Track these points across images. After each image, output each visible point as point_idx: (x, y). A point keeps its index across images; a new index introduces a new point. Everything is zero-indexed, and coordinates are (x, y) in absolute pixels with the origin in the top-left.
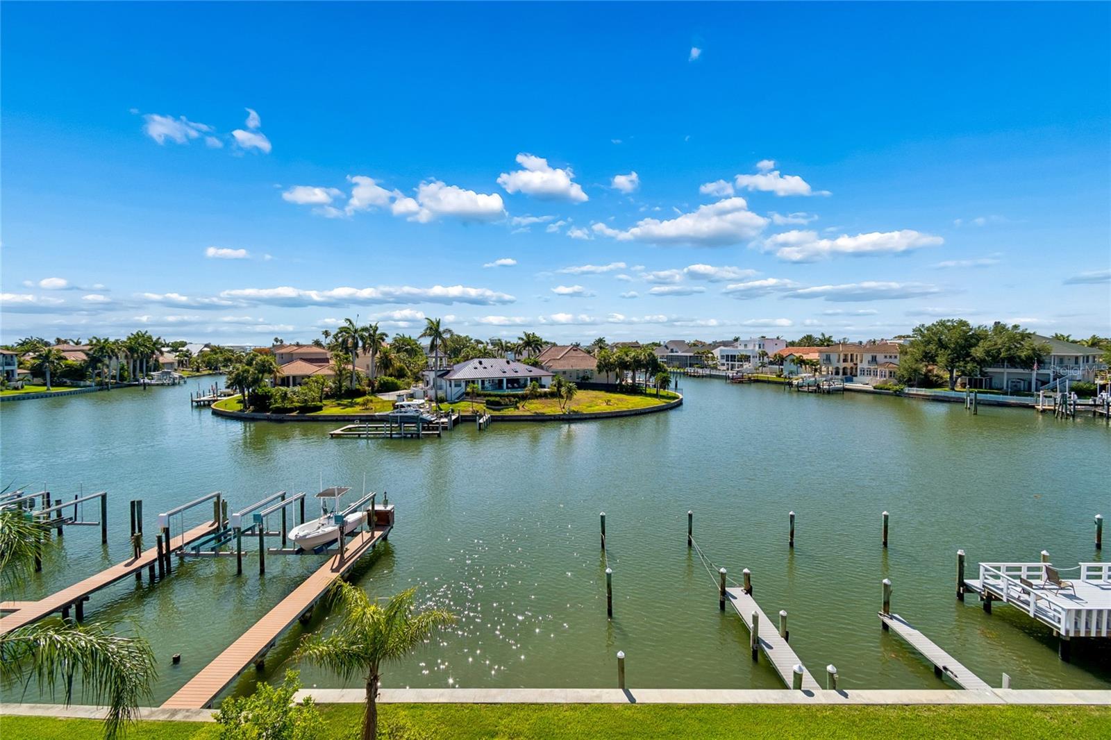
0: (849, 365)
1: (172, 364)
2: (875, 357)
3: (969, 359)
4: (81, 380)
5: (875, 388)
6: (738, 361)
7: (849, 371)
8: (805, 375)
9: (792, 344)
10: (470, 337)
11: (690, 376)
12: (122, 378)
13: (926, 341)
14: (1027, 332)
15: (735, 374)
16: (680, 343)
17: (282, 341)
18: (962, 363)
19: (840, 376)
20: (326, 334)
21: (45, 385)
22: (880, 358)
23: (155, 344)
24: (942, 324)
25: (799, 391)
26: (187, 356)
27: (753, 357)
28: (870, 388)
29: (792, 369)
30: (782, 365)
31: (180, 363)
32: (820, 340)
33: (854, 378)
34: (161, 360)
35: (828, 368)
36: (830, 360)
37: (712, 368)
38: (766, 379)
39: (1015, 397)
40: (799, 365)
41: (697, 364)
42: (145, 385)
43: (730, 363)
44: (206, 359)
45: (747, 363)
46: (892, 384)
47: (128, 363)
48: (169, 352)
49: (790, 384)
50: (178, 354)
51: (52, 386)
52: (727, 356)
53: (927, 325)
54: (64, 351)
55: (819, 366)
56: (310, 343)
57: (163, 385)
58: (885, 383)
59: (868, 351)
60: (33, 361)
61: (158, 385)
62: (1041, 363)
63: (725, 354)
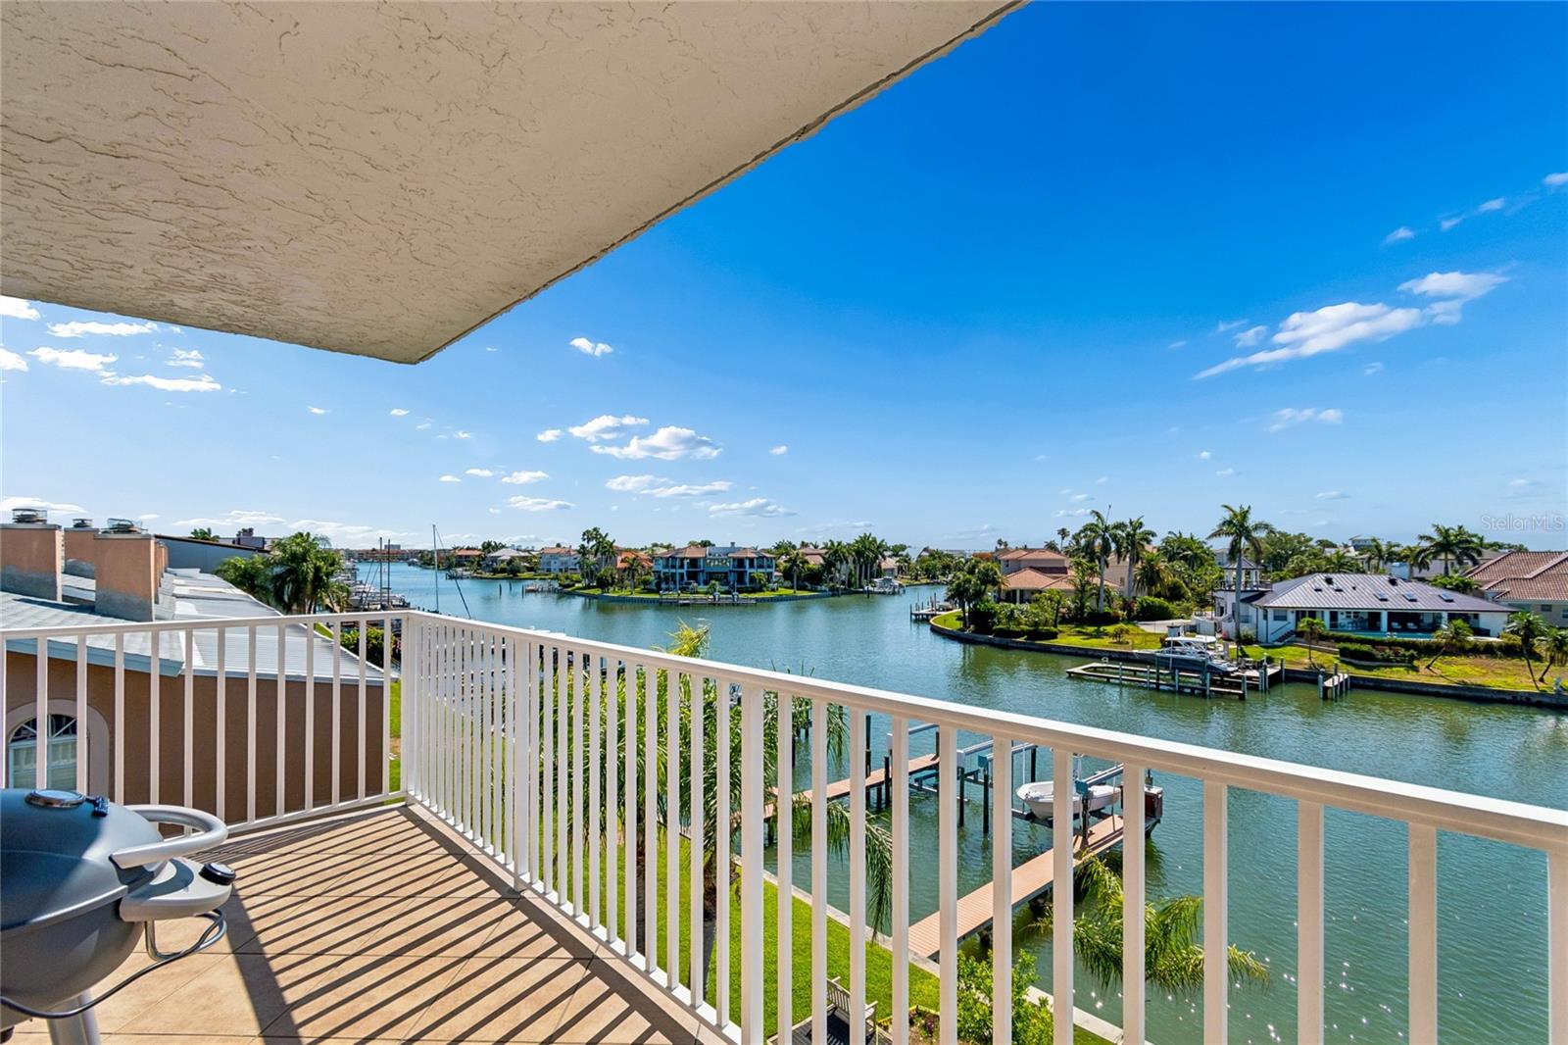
1: (892, 570)
4: (818, 585)
12: (850, 584)
17: (1006, 545)
20: (1063, 533)
21: (792, 588)
23: (878, 547)
26: (906, 561)
31: (900, 569)
34: (884, 566)
42: (869, 592)
44: (924, 565)
47: (855, 568)
48: (890, 557)
50: (898, 558)
51: (798, 589)
54: (807, 555)
56: (1042, 546)
57: (884, 593)
60: (785, 564)
61: (880, 593)
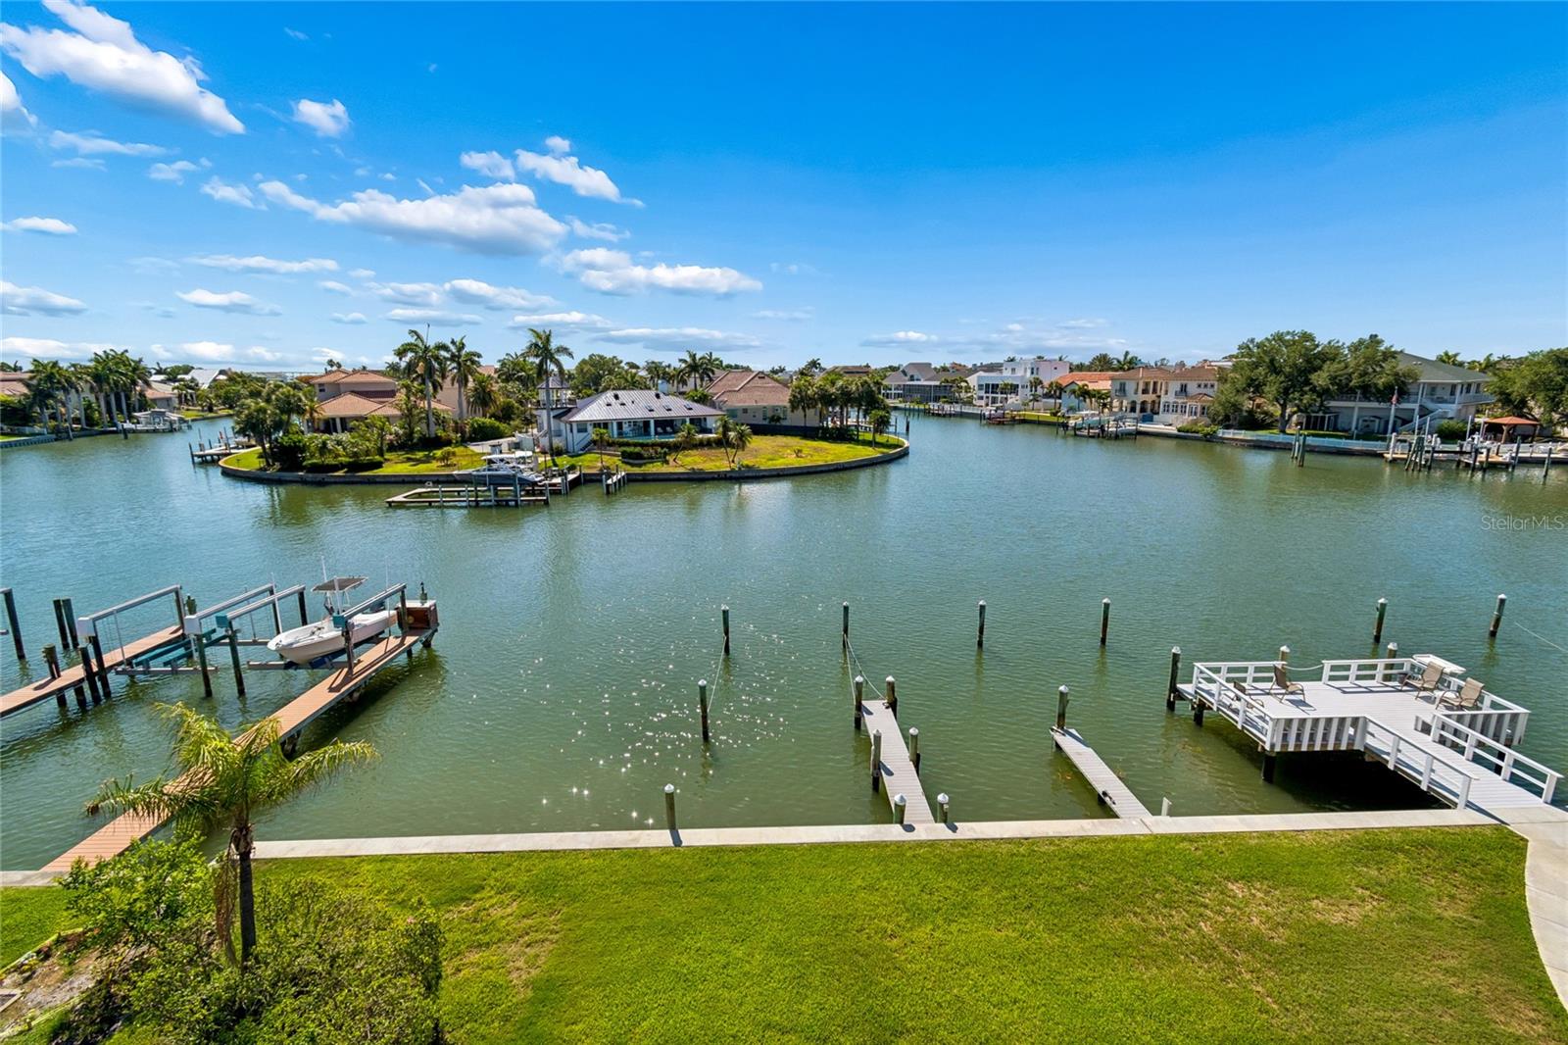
0: (1150, 397)
1: (168, 400)
2: (1186, 386)
3: (1307, 388)
4: (25, 425)
5: (1179, 431)
6: (1002, 393)
7: (1149, 407)
8: (1088, 413)
9: (1080, 367)
10: (619, 358)
11: (933, 414)
12: (90, 421)
13: (1254, 363)
14: (1393, 349)
15: (993, 412)
16: (924, 367)
17: (339, 365)
18: (1297, 395)
19: (1137, 414)
22: (1192, 388)
23: (135, 370)
24: (1279, 338)
25: (1076, 435)
26: (191, 388)
27: (1023, 387)
28: (1173, 430)
29: (1072, 405)
30: (1060, 398)
31: (182, 398)
32: (1119, 361)
33: (1155, 417)
34: (149, 394)
35: (1122, 403)
36: (1124, 390)
37: (965, 403)
38: (1036, 419)
39: (1361, 442)
40: (1081, 398)
41: (945, 397)
42: (125, 432)
43: (990, 395)
44: (222, 392)
45: (1013, 395)
46: (1203, 425)
47: (97, 399)
48: (162, 382)
49: (1065, 426)
50: (177, 384)
52: (987, 385)
53: (1258, 340)
55: (1109, 400)
57: (155, 431)
58: (1195, 422)
59: (1177, 377)
61: (147, 431)
62: (1404, 394)
63: (984, 383)
